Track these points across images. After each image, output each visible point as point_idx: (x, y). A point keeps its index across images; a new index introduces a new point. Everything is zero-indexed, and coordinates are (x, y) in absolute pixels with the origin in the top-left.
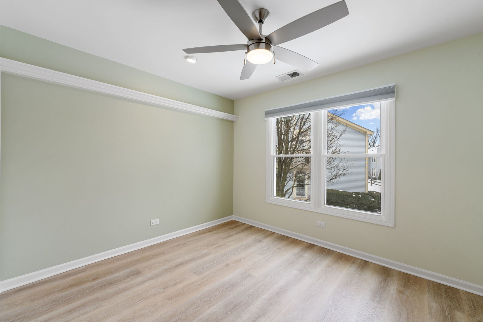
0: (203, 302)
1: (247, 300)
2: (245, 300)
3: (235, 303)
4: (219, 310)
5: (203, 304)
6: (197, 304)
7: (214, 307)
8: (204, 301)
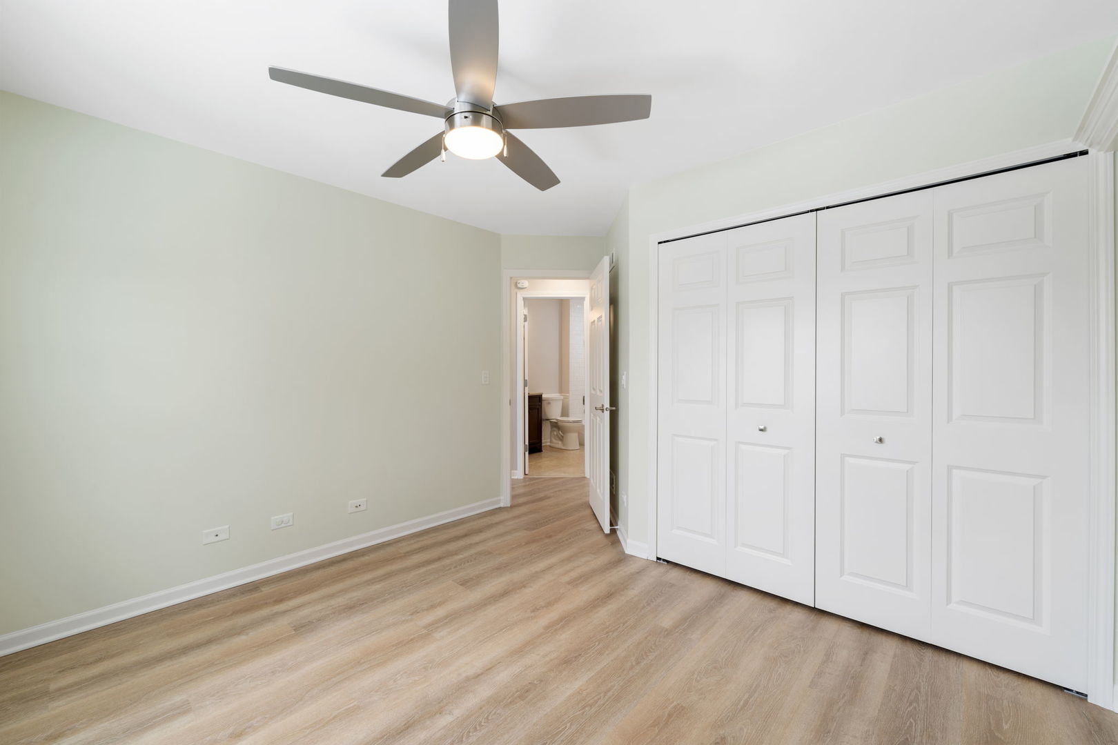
0: (599, 703)
1: (494, 711)
2: (498, 712)
3: (522, 702)
4: (557, 687)
5: (596, 698)
6: (610, 698)
7: (570, 692)
8: (597, 705)
